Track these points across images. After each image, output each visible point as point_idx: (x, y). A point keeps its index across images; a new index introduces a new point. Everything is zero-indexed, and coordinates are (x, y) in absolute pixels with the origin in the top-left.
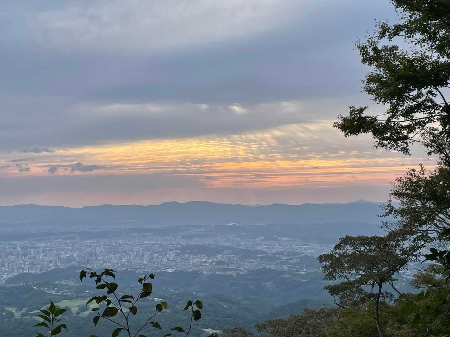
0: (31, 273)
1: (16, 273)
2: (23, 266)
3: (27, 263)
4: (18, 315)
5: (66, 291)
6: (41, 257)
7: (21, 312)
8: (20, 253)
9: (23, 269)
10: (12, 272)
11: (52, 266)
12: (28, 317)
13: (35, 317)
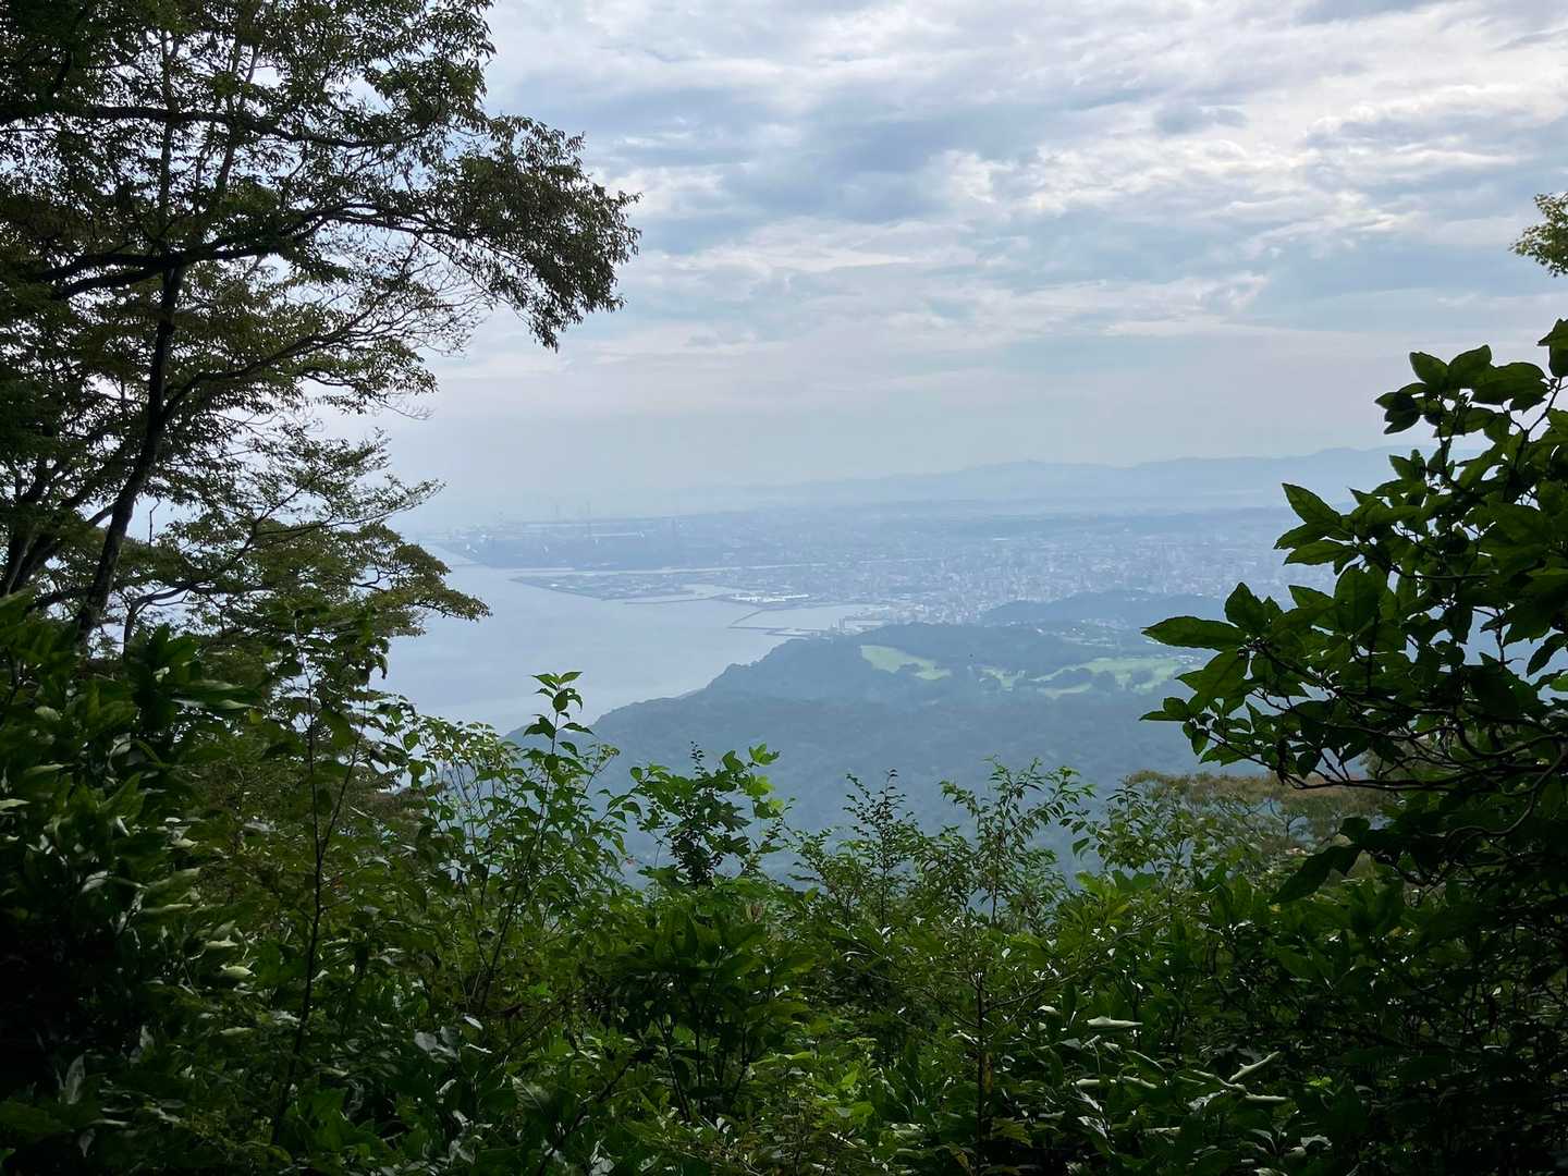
0: (1032, 602)
1: (1003, 600)
2: (1015, 587)
3: (1025, 581)
4: (1008, 684)
5: (1105, 639)
6: (1051, 570)
7: (1014, 678)
8: (1010, 562)
9: (1015, 592)
10: (995, 598)
11: (1074, 589)
12: (1029, 688)
13: (1040, 690)
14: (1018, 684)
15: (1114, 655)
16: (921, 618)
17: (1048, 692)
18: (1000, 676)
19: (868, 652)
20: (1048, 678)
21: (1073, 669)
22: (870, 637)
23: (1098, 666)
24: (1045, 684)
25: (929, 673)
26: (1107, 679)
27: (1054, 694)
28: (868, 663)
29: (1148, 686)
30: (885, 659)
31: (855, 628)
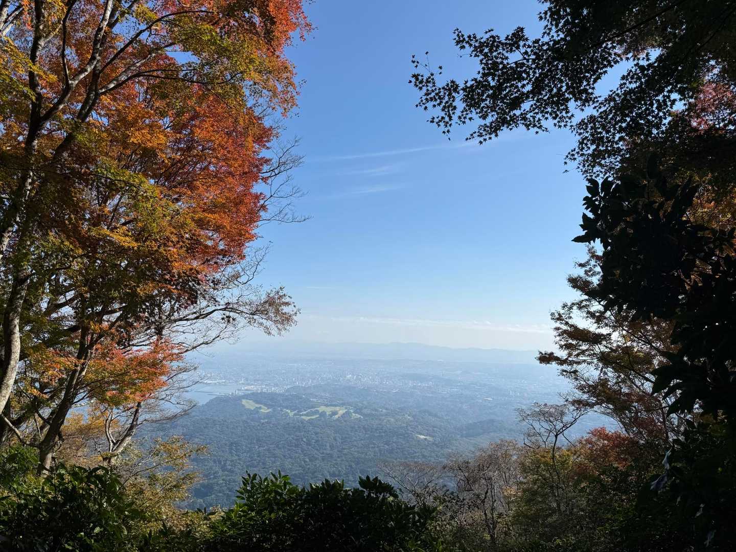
1: (292, 385)
4: (291, 414)
5: (324, 400)
7: (294, 413)
9: (296, 383)
10: (289, 384)
11: (315, 383)
12: (298, 416)
13: (302, 417)
14: (295, 415)
15: (327, 405)
16: (264, 390)
17: (303, 417)
18: (289, 412)
19: (244, 402)
20: (305, 413)
21: (313, 410)
22: (246, 397)
23: (322, 409)
24: (303, 415)
25: (264, 410)
26: (323, 414)
27: (307, 418)
28: (243, 406)
29: (336, 416)
30: (249, 405)
31: (241, 393)
